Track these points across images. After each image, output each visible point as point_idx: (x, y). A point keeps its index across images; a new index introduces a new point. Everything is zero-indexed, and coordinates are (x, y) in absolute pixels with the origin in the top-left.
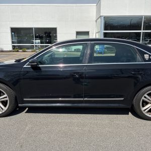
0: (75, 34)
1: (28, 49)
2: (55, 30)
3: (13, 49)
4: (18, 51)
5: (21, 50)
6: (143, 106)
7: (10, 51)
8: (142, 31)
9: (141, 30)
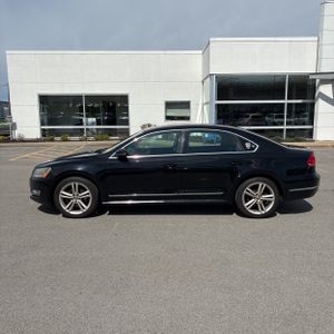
0: (164, 106)
1: (72, 135)
2: (124, 99)
3: (43, 135)
4: (52, 140)
5: (59, 138)
6: (246, 202)
7: (37, 141)
8: (286, 101)
9: (283, 99)
